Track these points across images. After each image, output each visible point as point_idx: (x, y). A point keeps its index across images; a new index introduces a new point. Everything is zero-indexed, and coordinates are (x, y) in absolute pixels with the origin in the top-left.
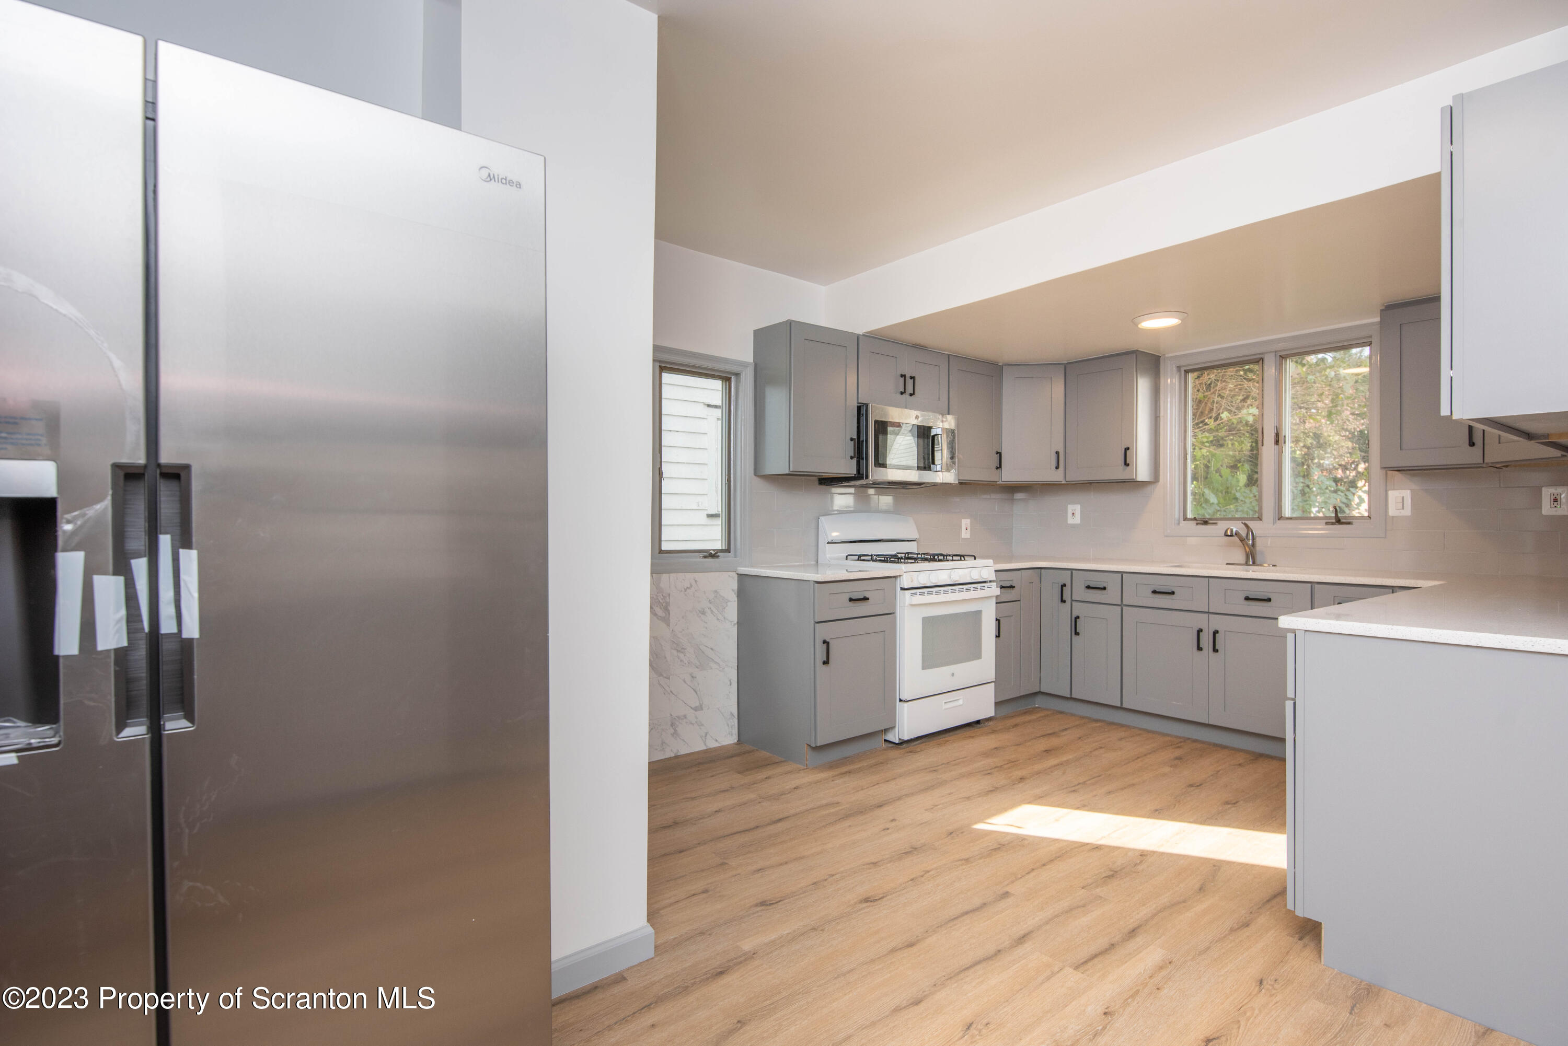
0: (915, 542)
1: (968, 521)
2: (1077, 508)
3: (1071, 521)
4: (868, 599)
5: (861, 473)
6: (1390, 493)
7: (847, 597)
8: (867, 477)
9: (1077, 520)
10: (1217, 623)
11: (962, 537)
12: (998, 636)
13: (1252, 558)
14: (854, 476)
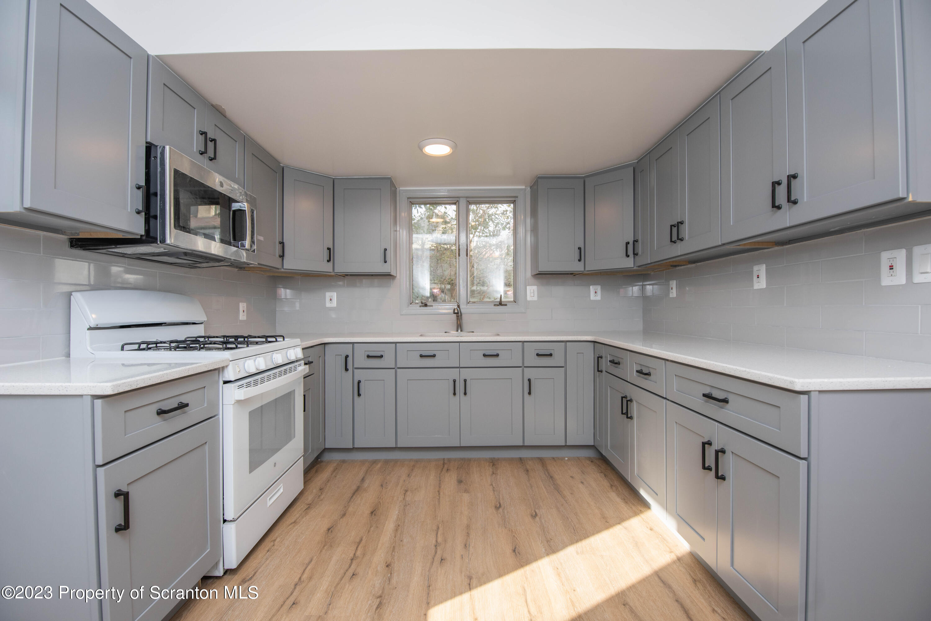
0: (203, 325)
1: (245, 304)
2: (334, 295)
3: (328, 305)
4: (187, 405)
5: (152, 234)
6: (528, 287)
7: (154, 408)
8: (163, 241)
9: (334, 304)
10: (466, 374)
11: (240, 319)
12: (304, 411)
13: (459, 327)
14: (139, 237)
